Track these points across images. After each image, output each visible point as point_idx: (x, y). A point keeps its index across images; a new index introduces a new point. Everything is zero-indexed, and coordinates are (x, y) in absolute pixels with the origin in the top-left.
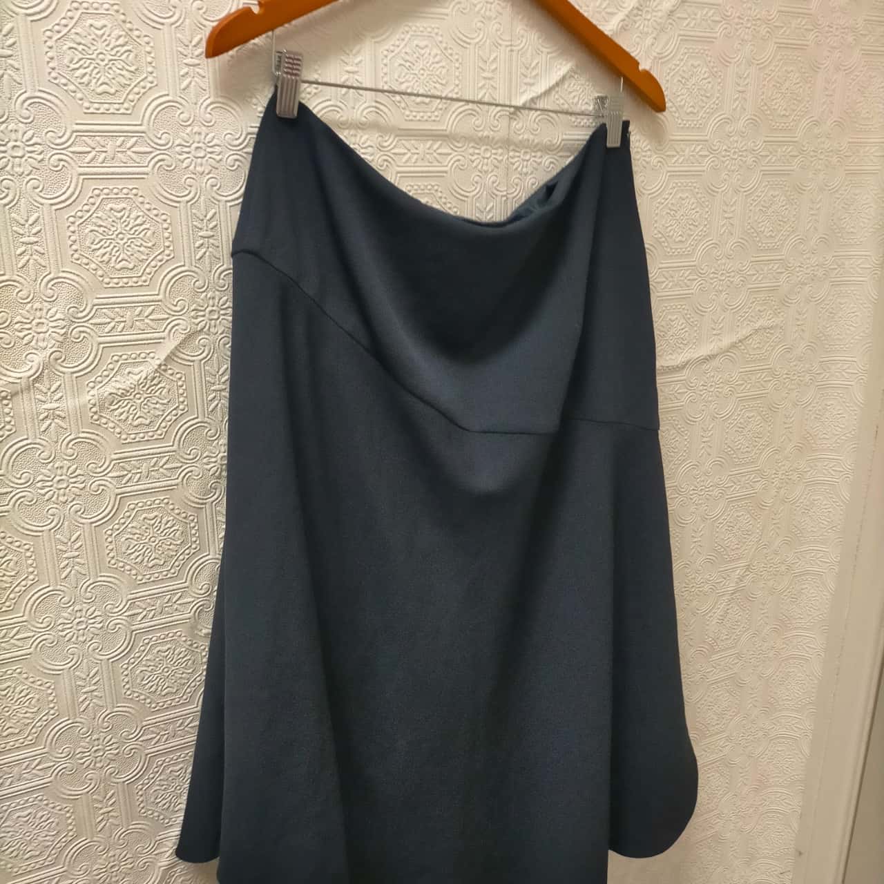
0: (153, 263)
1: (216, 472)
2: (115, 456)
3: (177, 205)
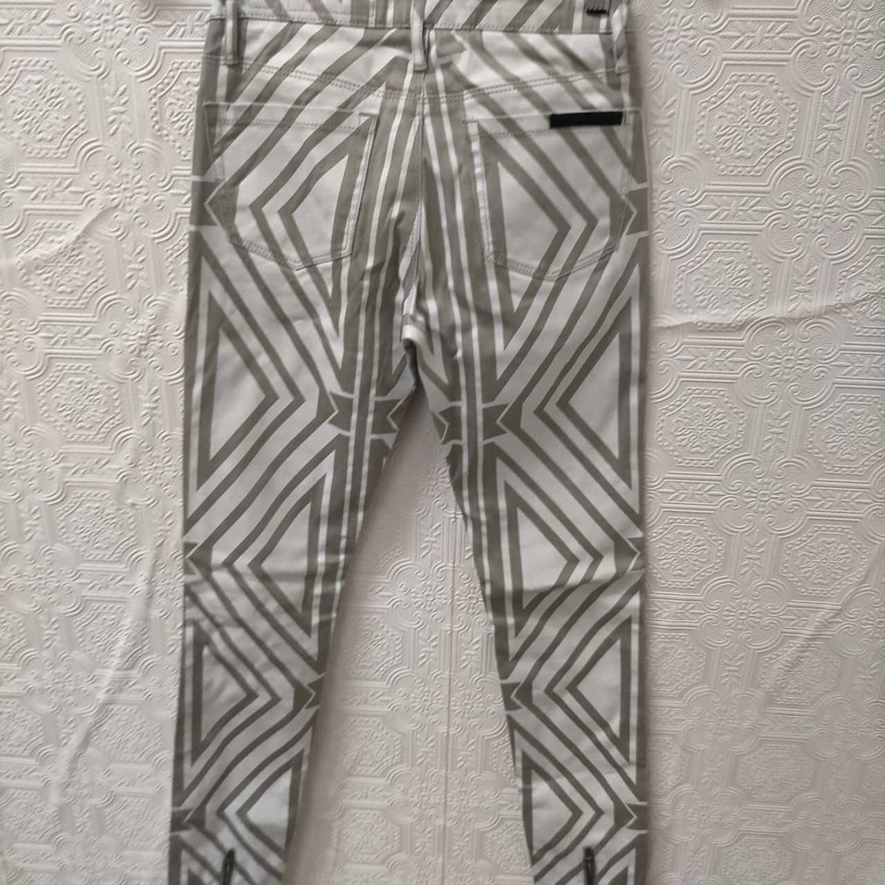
1: (135, 350)
2: (43, 318)
3: (89, 78)
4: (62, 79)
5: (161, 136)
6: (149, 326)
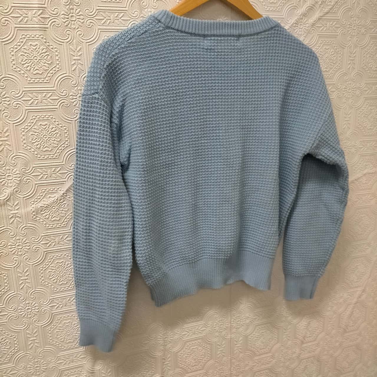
0: (60, 148)
2: (43, 235)
3: (71, 122)
4: (57, 123)
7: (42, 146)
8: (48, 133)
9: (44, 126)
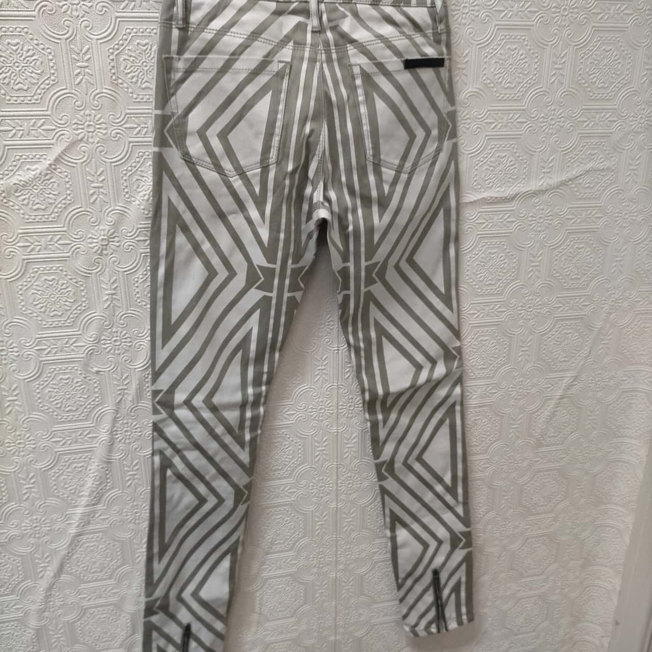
1: (98, 250)
2: (21, 231)
3: (59, 41)
4: (36, 42)
5: (117, 84)
6: (109, 231)
7: (12, 81)
8: (22, 59)
9: (15, 46)
